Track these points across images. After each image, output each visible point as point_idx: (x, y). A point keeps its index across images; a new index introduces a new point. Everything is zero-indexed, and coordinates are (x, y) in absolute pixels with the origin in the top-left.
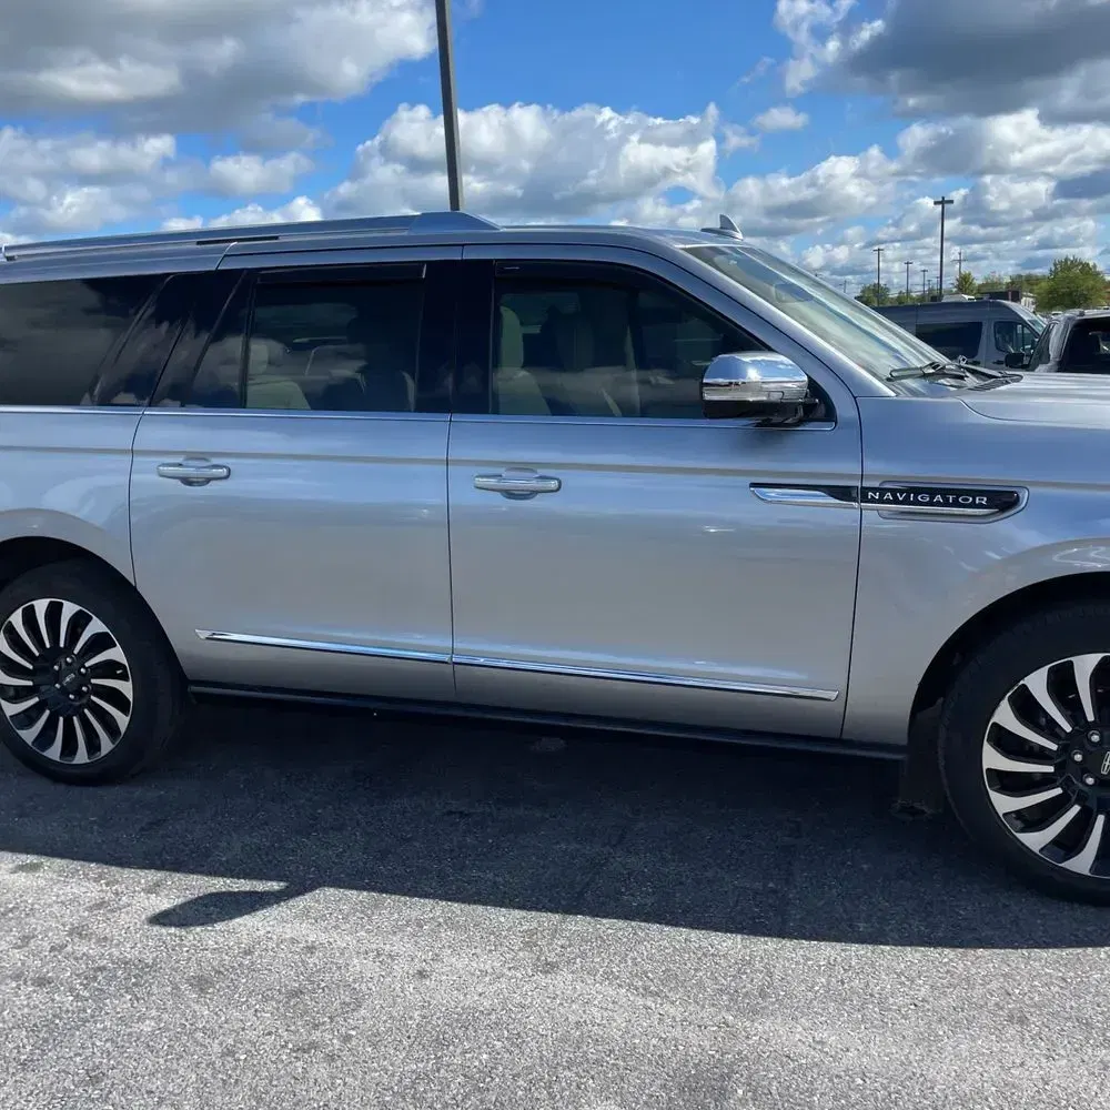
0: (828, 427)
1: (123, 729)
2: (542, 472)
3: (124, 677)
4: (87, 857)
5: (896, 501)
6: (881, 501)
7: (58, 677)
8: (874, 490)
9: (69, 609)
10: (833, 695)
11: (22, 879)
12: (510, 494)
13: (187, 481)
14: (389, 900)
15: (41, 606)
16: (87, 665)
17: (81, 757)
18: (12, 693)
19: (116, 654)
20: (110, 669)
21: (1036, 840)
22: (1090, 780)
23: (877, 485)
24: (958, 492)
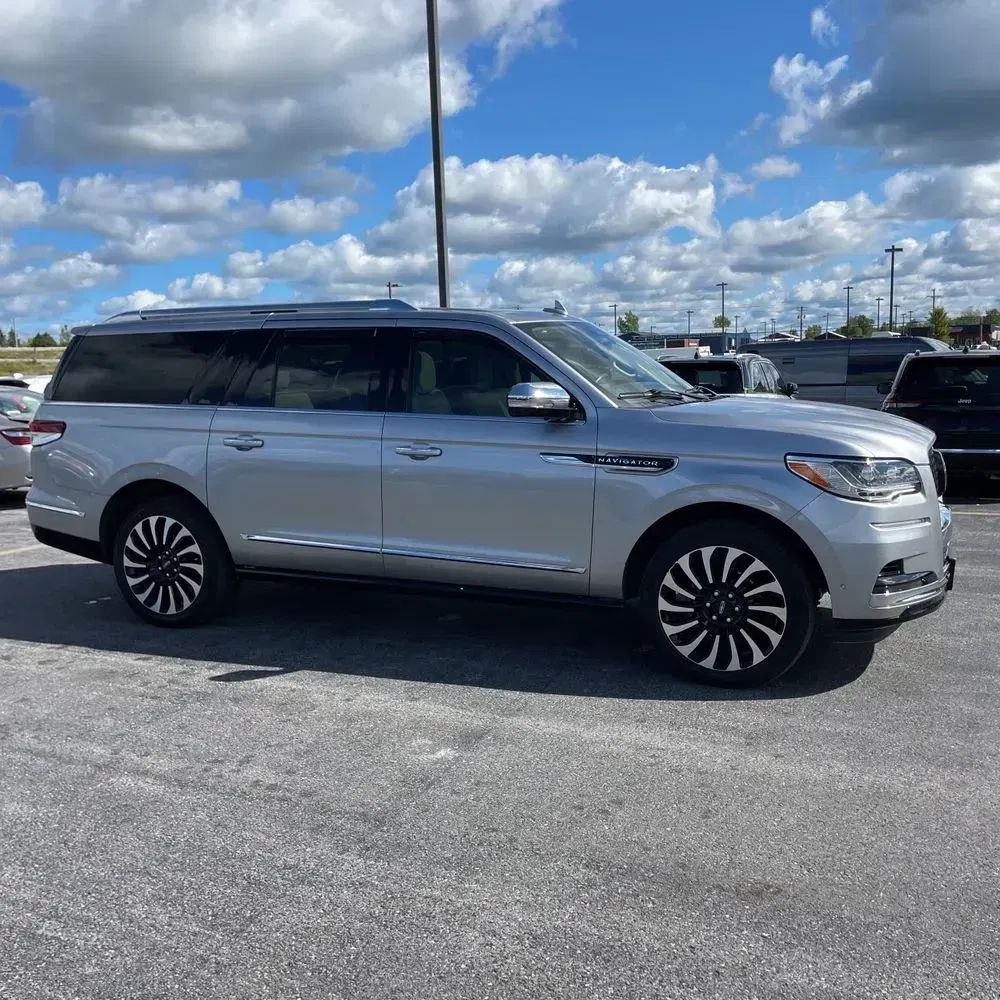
0: (582, 423)
1: (197, 593)
2: (432, 445)
3: (199, 562)
4: (177, 656)
5: (612, 463)
6: (605, 463)
7: (160, 563)
8: (602, 457)
9: (170, 522)
10: (583, 571)
11: (140, 663)
12: (414, 457)
13: (240, 448)
14: (337, 676)
15: (153, 520)
16: (178, 555)
17: (172, 610)
18: (133, 572)
19: (195, 548)
20: (191, 557)
21: (686, 650)
22: (714, 617)
23: (604, 454)
24: (644, 459)
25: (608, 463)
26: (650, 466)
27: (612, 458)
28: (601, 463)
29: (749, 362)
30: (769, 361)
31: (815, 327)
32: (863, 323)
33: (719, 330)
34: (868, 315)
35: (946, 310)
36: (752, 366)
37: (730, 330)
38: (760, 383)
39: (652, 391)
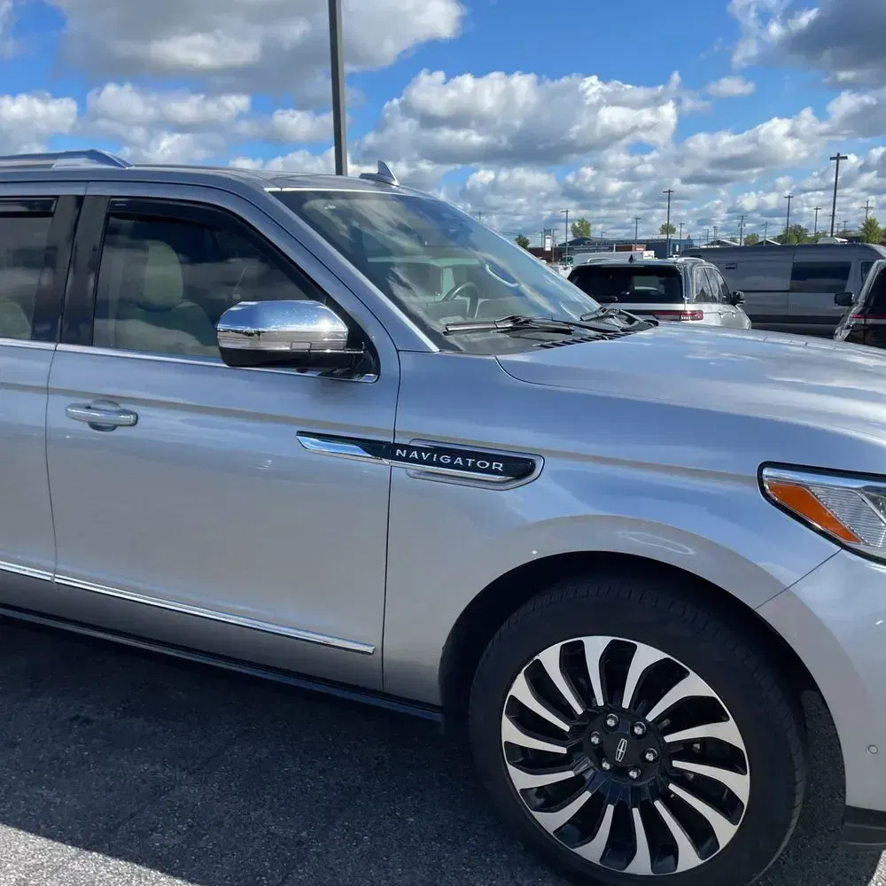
0: (372, 379)
2: (123, 406)
5: (420, 461)
6: (407, 459)
8: (403, 447)
10: (370, 650)
12: (95, 425)
21: (551, 821)
22: (606, 766)
23: (406, 442)
24: (478, 456)
25: (413, 461)
26: (489, 471)
27: (420, 450)
28: (400, 458)
29: (691, 268)
30: (713, 267)
31: (753, 235)
32: (798, 232)
33: (665, 237)
34: (803, 225)
35: (877, 220)
36: (694, 272)
37: (674, 237)
38: (702, 291)
39: (513, 319)
